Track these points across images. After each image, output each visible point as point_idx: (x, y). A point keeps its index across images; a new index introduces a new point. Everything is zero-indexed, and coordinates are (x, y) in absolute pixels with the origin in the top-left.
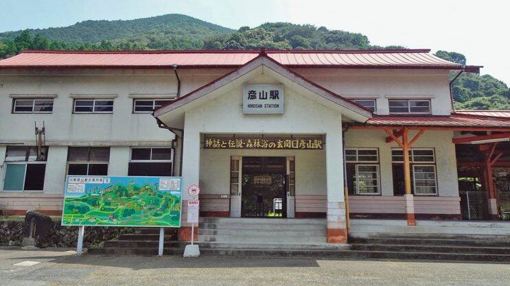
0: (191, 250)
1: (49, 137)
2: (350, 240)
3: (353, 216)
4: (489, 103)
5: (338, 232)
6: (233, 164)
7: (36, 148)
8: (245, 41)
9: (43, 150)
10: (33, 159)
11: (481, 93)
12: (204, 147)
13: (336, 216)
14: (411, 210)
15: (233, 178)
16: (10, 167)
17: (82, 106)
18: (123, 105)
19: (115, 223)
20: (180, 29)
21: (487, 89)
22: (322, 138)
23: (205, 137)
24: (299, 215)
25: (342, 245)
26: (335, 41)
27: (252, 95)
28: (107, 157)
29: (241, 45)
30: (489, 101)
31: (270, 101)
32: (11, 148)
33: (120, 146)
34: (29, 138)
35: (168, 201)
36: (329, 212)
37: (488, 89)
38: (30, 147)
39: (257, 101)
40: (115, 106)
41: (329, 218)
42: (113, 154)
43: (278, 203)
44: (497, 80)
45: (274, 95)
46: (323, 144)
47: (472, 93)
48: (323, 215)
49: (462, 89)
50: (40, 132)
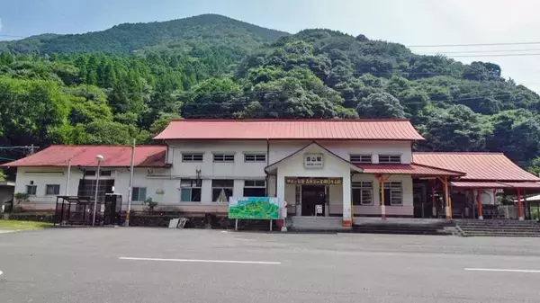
0: (284, 229)
1: (203, 174)
2: (353, 225)
3: (355, 215)
4: (514, 117)
5: (347, 222)
6: (297, 189)
7: (196, 180)
8: (287, 56)
9: (199, 181)
10: (194, 186)
11: (512, 105)
12: (286, 182)
13: (347, 215)
14: (383, 213)
15: (297, 196)
16: (183, 190)
17: (218, 158)
18: (239, 157)
19: (251, 217)
20: (217, 32)
21: (517, 100)
22: (341, 179)
23: (286, 178)
24: (331, 215)
25: (349, 228)
26: (372, 53)
27: (309, 159)
28: (232, 185)
29: (283, 60)
30: (515, 114)
31: (317, 162)
32: (184, 180)
33: (239, 179)
34: (193, 175)
35: (273, 208)
36: (344, 213)
37: (519, 100)
38: (192, 180)
39: (311, 162)
40: (235, 158)
41: (344, 216)
42: (235, 183)
43: (319, 208)
44: (530, 91)
45: (319, 159)
46: (342, 182)
47: (503, 105)
48: (341, 215)
49: (492, 101)
50: (199, 172)
